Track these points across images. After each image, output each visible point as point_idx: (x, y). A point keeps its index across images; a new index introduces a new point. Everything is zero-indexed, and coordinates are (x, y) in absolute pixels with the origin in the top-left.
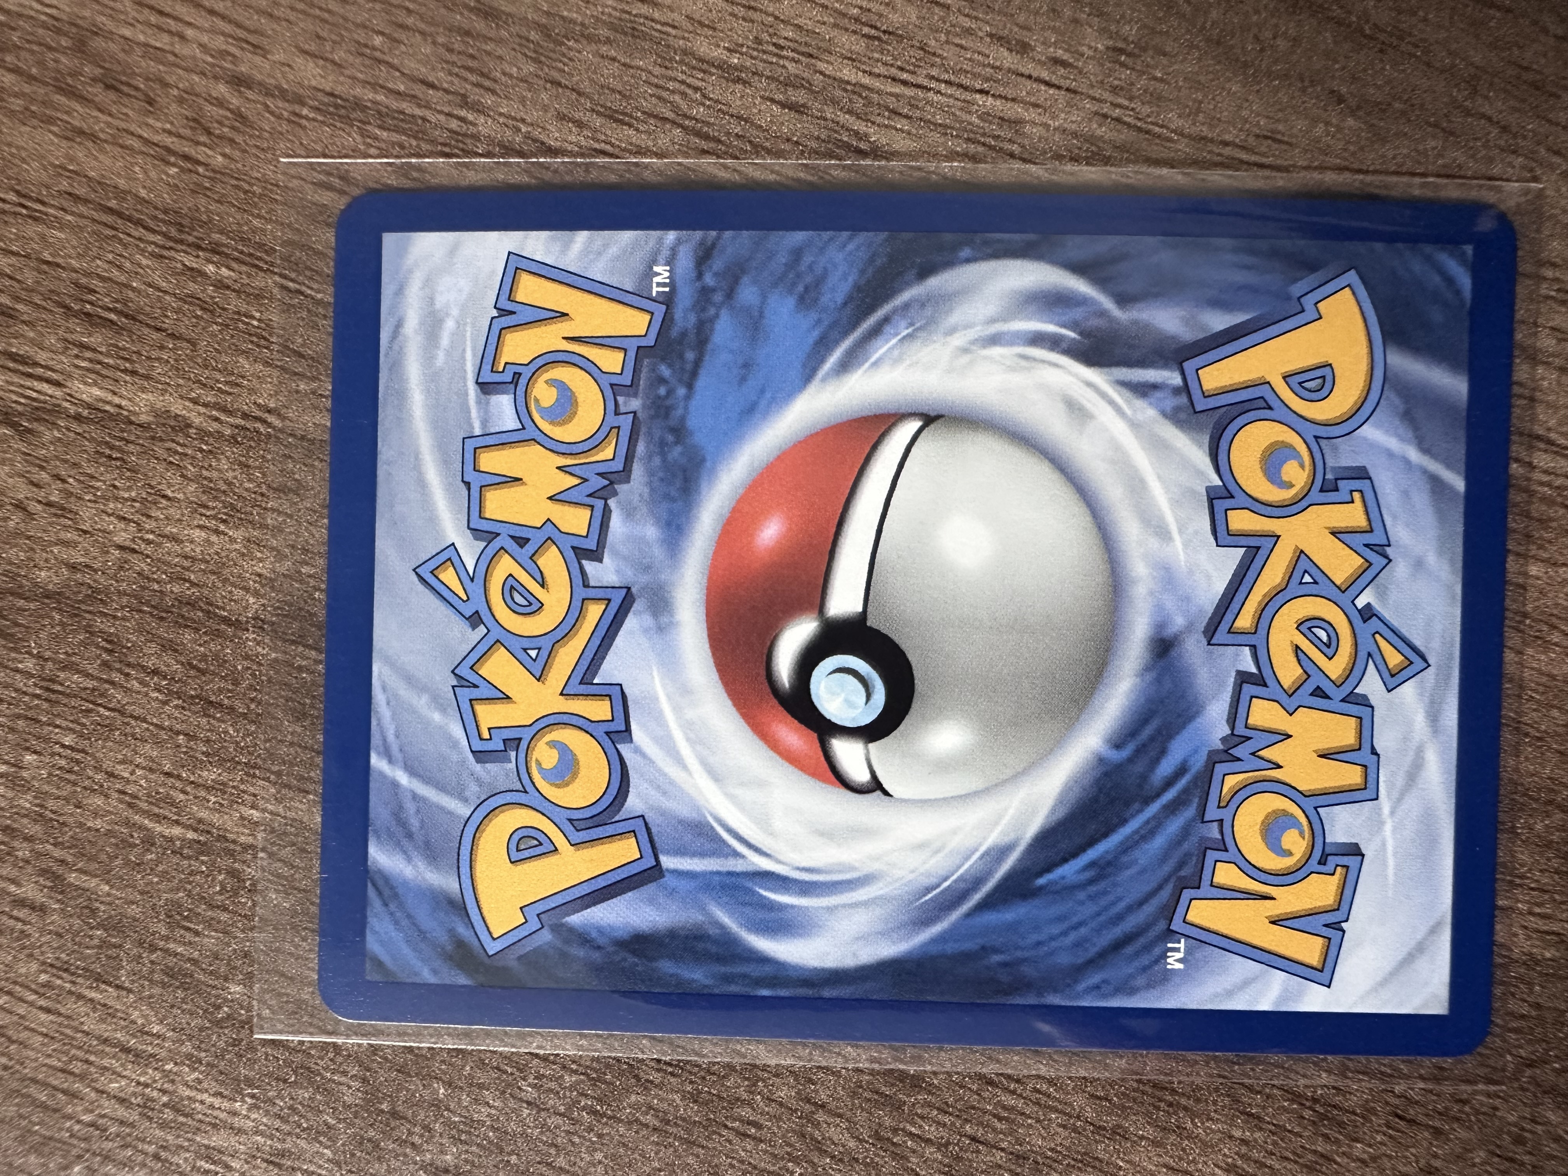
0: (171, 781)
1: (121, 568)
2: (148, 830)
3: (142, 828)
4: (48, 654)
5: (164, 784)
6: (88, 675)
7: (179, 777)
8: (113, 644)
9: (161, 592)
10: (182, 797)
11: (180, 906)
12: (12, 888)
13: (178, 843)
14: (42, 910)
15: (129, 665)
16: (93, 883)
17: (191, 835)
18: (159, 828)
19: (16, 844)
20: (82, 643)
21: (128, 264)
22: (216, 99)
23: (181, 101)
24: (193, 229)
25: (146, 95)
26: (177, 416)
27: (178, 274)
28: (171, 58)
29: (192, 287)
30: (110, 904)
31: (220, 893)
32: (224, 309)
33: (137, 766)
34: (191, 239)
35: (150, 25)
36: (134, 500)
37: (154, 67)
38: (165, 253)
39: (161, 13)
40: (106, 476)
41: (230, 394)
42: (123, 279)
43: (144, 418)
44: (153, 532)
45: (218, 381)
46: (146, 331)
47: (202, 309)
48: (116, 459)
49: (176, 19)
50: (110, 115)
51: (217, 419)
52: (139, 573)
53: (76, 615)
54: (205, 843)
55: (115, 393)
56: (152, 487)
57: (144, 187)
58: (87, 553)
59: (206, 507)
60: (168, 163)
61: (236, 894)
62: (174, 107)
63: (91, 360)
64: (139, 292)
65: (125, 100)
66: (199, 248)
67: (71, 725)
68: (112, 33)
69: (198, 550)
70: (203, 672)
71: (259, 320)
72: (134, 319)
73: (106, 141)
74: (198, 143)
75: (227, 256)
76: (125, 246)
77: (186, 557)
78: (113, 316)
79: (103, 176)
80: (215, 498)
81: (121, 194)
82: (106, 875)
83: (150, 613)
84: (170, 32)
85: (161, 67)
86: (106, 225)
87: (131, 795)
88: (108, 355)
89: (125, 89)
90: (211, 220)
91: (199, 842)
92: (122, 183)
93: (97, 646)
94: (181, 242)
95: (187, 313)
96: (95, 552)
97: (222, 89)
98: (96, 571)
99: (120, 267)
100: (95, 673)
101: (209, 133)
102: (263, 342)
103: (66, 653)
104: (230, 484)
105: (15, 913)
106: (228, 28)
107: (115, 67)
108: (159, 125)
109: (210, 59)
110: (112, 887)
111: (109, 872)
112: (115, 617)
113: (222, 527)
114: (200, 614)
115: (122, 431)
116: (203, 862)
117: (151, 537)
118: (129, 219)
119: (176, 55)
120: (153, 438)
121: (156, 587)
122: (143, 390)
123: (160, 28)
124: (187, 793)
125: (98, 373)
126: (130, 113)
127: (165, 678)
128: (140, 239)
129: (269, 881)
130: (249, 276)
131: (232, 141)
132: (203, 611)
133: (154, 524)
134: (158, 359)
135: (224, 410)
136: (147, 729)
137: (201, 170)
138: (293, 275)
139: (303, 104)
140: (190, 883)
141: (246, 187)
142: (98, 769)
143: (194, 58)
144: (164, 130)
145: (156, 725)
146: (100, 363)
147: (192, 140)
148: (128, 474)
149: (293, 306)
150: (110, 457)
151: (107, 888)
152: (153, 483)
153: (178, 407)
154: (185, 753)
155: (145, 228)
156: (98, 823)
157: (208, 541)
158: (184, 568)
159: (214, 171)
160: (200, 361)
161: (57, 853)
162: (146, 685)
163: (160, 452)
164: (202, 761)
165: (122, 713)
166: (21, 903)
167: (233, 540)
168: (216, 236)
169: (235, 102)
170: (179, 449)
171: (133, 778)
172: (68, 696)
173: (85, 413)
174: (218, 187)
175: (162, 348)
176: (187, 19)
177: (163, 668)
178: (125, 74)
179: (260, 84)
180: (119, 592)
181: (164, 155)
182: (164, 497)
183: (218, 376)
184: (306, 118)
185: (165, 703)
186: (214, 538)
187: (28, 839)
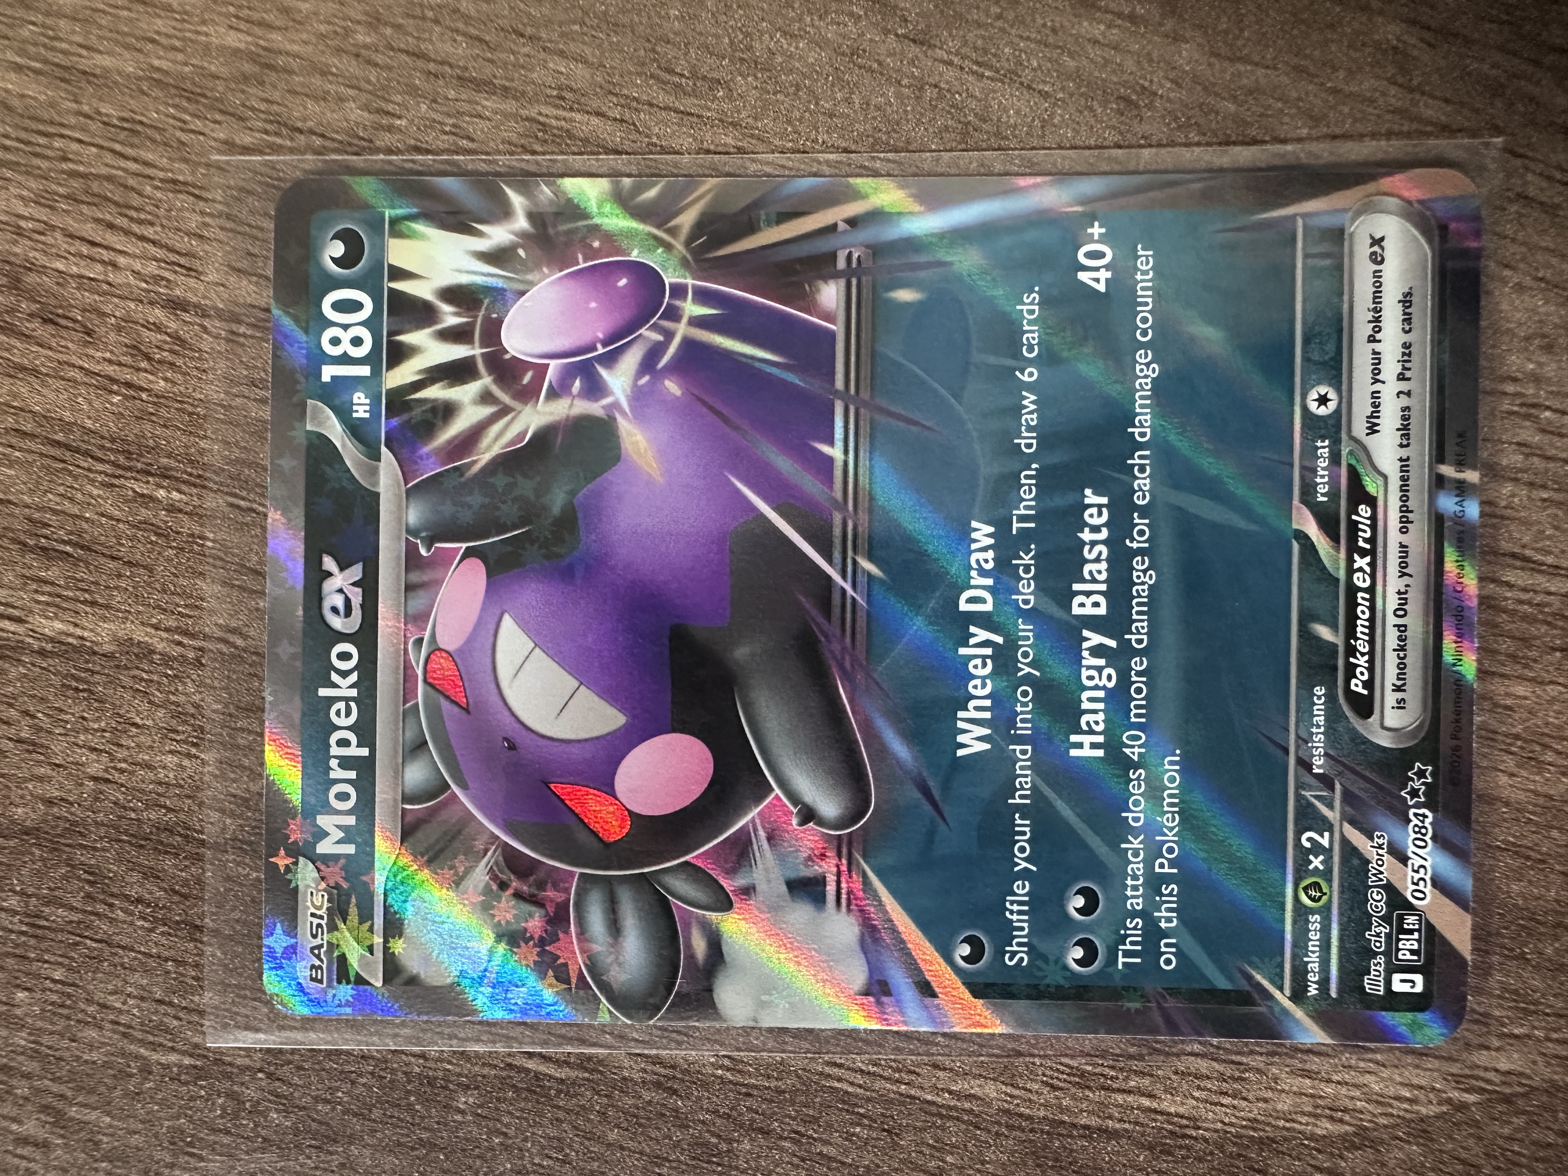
0: (162, 1008)
1: (97, 799)
2: (145, 1059)
3: (138, 1057)
4: (31, 890)
5: (156, 1012)
6: (72, 908)
7: (171, 1004)
8: (95, 876)
9: (138, 820)
10: (175, 1023)
11: (182, 1132)
12: (14, 1127)
13: (175, 1069)
14: (45, 1145)
15: (113, 895)
16: (93, 1116)
17: (187, 1061)
18: (155, 1057)
19: (14, 1082)
20: (64, 877)
21: (79, 496)
22: (154, 324)
23: (119, 329)
24: (142, 455)
25: (85, 327)
26: (139, 642)
27: (129, 501)
28: (105, 287)
29: (144, 513)
30: (112, 1135)
31: (221, 1117)
32: (178, 533)
33: (129, 995)
34: (139, 465)
35: (81, 256)
36: (104, 731)
37: (90, 298)
38: (116, 482)
39: (93, 244)
40: (74, 709)
41: (190, 617)
42: (76, 510)
43: (108, 648)
44: (125, 761)
45: (178, 605)
46: (102, 560)
47: (156, 534)
48: (84, 690)
49: (107, 248)
50: (50, 348)
51: (180, 644)
52: (115, 803)
53: (56, 849)
54: (202, 1068)
55: (76, 625)
56: (121, 716)
57: (89, 418)
58: (61, 788)
59: (177, 732)
60: (111, 392)
61: (236, 1117)
62: (112, 336)
63: (50, 594)
64: (93, 522)
65: (64, 333)
66: (149, 474)
67: (60, 960)
68: (45, 267)
69: (171, 775)
70: (185, 897)
71: (213, 541)
72: (89, 549)
73: (47, 375)
74: (138, 370)
75: (177, 479)
76: (76, 478)
77: (160, 783)
78: (68, 549)
79: (49, 411)
80: (185, 722)
81: (67, 427)
82: (106, 1107)
83: (130, 842)
84: (103, 262)
85: (97, 297)
86: (55, 458)
87: (124, 1025)
88: (67, 588)
89: (63, 322)
90: (158, 445)
91: (195, 1067)
92: (67, 416)
93: (79, 878)
94: (130, 469)
95: (143, 540)
96: (69, 785)
97: (158, 314)
98: (72, 804)
99: (71, 499)
100: (79, 905)
101: (149, 359)
102: (219, 563)
103: (50, 889)
104: (197, 706)
105: (19, 1151)
106: (160, 253)
107: (53, 301)
108: (99, 354)
109: (144, 285)
110: (113, 1118)
111: (109, 1103)
112: (95, 849)
113: (194, 751)
114: (179, 839)
115: (87, 662)
116: (202, 1087)
117: (124, 765)
118: (77, 450)
119: (109, 284)
120: (118, 667)
121: (133, 815)
122: (104, 619)
123: (92, 259)
124: (180, 1019)
125: (58, 606)
126: (70, 345)
127: (149, 906)
128: (89, 470)
129: (270, 1101)
130: (200, 497)
131: (172, 364)
132: (181, 835)
133: (126, 753)
134: (116, 588)
135: (186, 633)
136: (135, 958)
137: (144, 396)
138: (244, 493)
139: (239, 322)
140: (191, 1108)
141: (190, 409)
142: (89, 1001)
143: (129, 285)
144: (105, 359)
145: (144, 953)
146: (59, 596)
147: (132, 367)
148: (96, 705)
149: (247, 524)
150: (77, 690)
151: (108, 1119)
152: (122, 712)
153: (140, 634)
154: (175, 979)
155: (92, 457)
156: (95, 1056)
157: (181, 766)
158: (159, 794)
159: (157, 396)
160: (158, 586)
161: (55, 1088)
162: (132, 914)
163: (127, 681)
164: (191, 986)
165: (109, 945)
166: (24, 1141)
167: (204, 763)
168: (164, 461)
169: (173, 326)
170: (145, 676)
171: (125, 1008)
172: (54, 930)
173: (49, 647)
174: (163, 412)
175: (119, 576)
176: (118, 247)
177: (147, 896)
178: (61, 307)
179: (196, 306)
180: (96, 823)
181: (108, 384)
182: (134, 725)
183: (177, 600)
184: (245, 336)
185: (151, 930)
186: (186, 762)
187: (28, 1076)
